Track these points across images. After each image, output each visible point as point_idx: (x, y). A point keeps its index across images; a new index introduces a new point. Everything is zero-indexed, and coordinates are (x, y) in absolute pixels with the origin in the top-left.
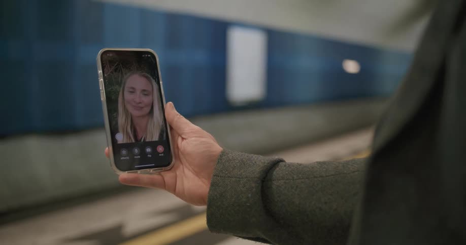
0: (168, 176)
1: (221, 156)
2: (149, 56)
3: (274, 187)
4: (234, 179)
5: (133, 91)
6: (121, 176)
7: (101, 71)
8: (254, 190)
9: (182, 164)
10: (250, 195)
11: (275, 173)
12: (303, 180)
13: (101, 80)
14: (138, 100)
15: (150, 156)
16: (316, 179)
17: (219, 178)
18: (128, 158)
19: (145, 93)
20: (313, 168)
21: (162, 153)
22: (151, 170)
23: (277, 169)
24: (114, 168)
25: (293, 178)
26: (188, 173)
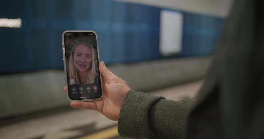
0: (99, 103)
1: (128, 94)
2: (92, 35)
3: (156, 114)
4: (133, 108)
5: (80, 55)
6: (72, 103)
7: (64, 44)
8: (144, 115)
9: (107, 97)
10: (141, 118)
11: (157, 105)
12: (172, 111)
13: (64, 48)
14: (83, 61)
15: (89, 92)
16: (179, 111)
17: (125, 107)
18: (76, 93)
19: (87, 56)
20: (178, 104)
21: (96, 91)
22: (90, 100)
23: (159, 103)
24: (68, 98)
25: (167, 109)
26: (110, 102)
